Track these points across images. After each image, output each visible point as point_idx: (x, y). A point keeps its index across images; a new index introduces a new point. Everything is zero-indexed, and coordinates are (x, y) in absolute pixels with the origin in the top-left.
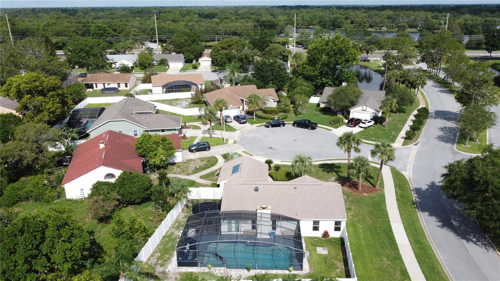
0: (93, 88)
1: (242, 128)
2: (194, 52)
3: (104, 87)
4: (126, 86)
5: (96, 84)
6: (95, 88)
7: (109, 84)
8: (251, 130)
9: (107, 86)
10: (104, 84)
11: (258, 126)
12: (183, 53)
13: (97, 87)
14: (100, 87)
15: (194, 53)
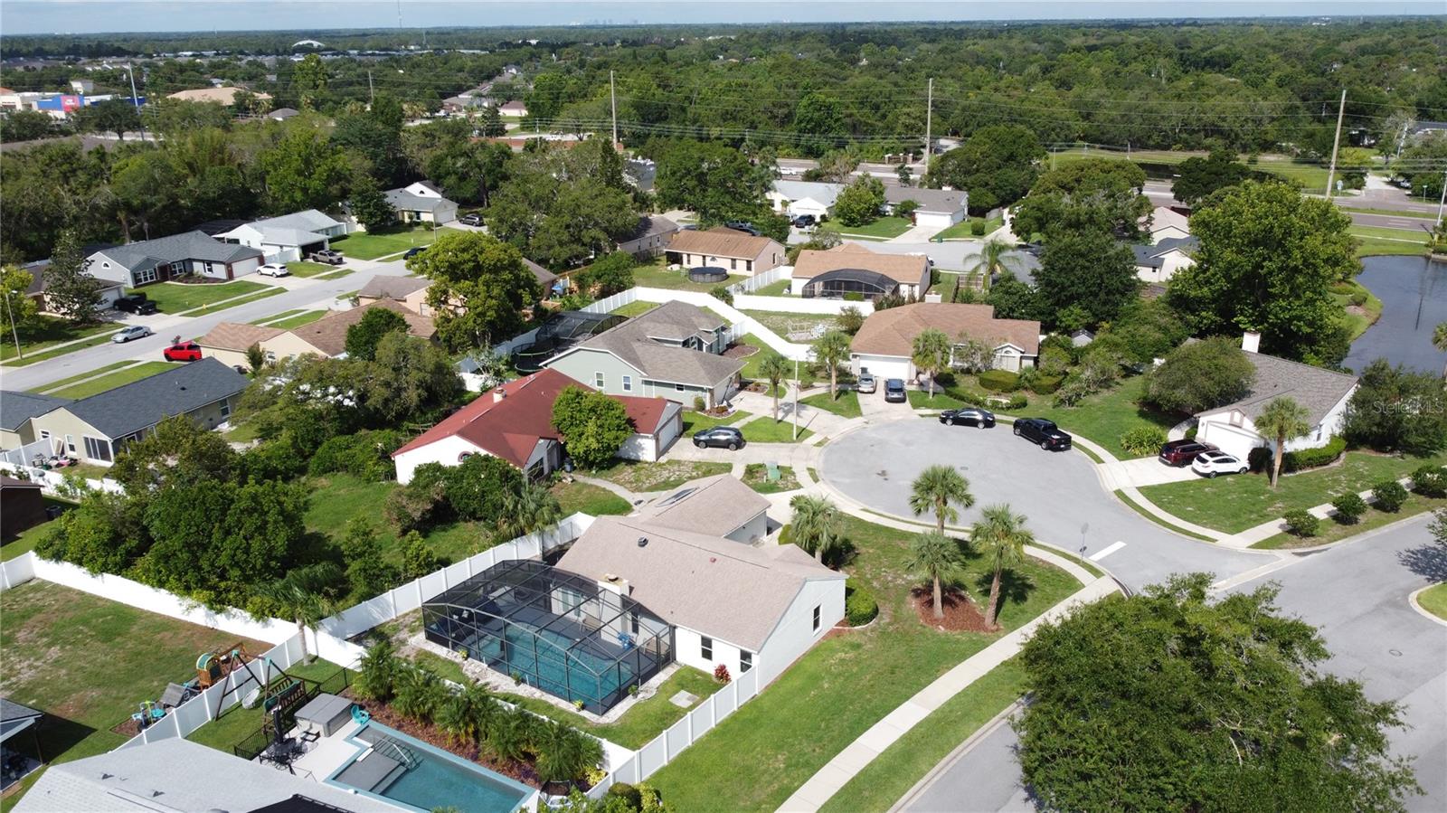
0: (682, 263)
1: (878, 413)
2: (1001, 188)
3: (704, 264)
4: (749, 268)
5: (689, 255)
6: (685, 265)
7: (713, 259)
8: (898, 421)
9: (709, 264)
10: (704, 257)
11: (922, 416)
12: (969, 190)
13: (689, 261)
14: (696, 262)
15: (998, 191)
